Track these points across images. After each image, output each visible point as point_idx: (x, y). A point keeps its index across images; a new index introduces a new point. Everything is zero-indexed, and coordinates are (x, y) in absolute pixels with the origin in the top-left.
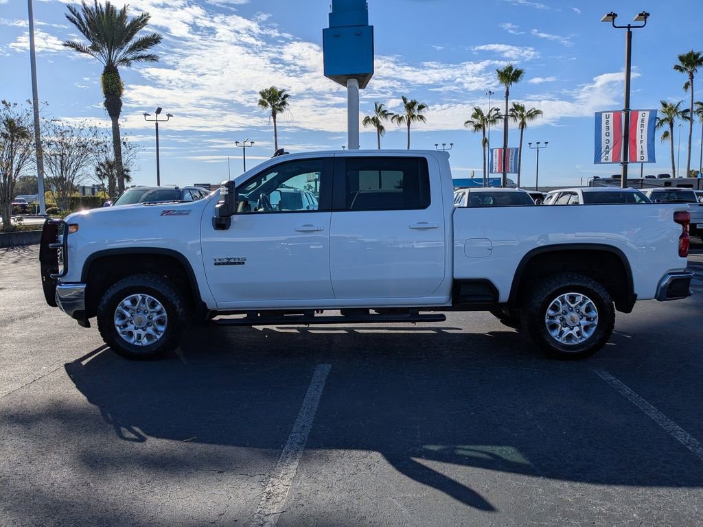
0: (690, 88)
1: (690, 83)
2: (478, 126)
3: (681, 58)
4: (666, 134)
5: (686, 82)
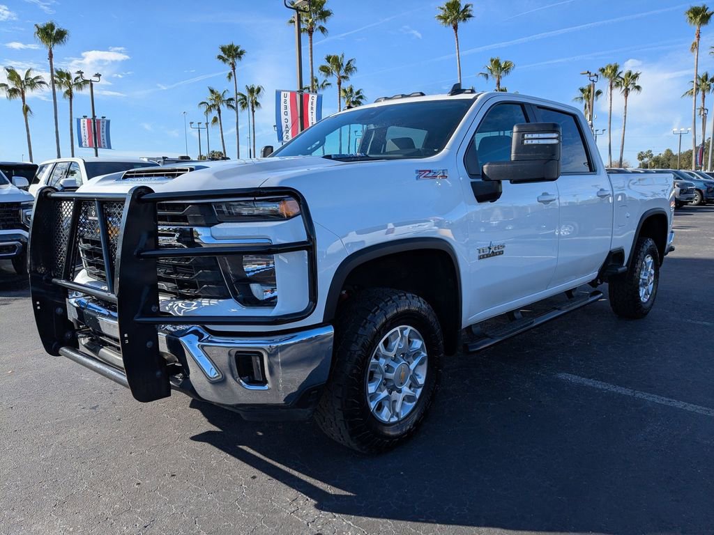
0: (233, 78)
1: (233, 73)
2: (13, 92)
3: (223, 49)
4: (215, 120)
5: (229, 72)
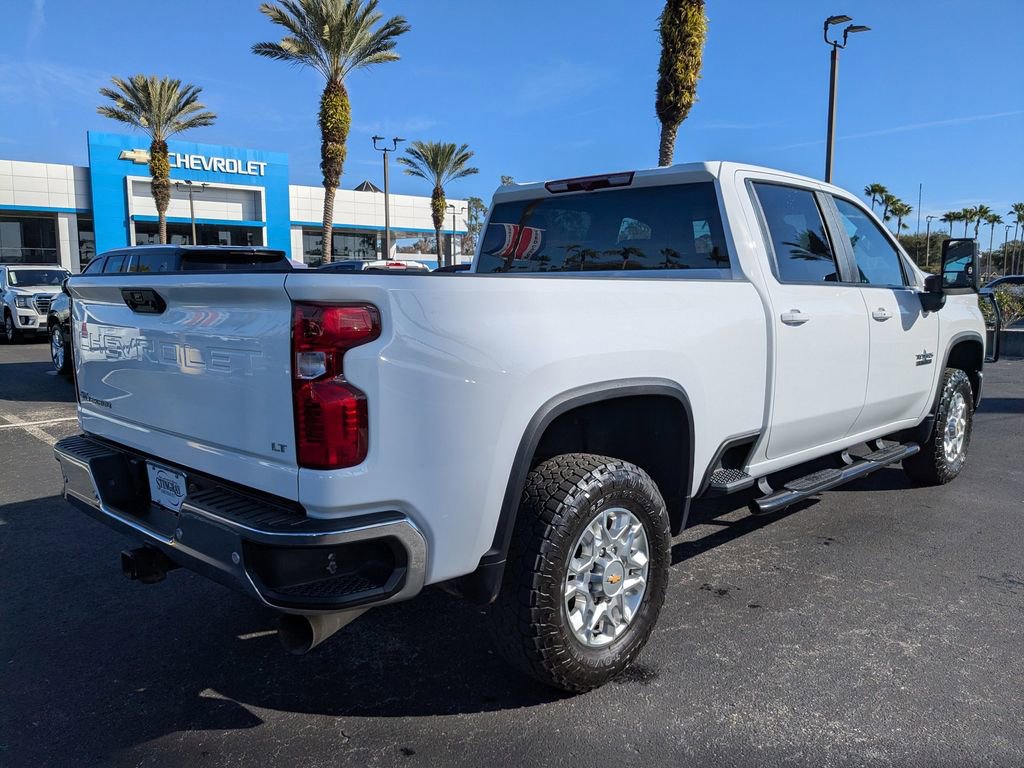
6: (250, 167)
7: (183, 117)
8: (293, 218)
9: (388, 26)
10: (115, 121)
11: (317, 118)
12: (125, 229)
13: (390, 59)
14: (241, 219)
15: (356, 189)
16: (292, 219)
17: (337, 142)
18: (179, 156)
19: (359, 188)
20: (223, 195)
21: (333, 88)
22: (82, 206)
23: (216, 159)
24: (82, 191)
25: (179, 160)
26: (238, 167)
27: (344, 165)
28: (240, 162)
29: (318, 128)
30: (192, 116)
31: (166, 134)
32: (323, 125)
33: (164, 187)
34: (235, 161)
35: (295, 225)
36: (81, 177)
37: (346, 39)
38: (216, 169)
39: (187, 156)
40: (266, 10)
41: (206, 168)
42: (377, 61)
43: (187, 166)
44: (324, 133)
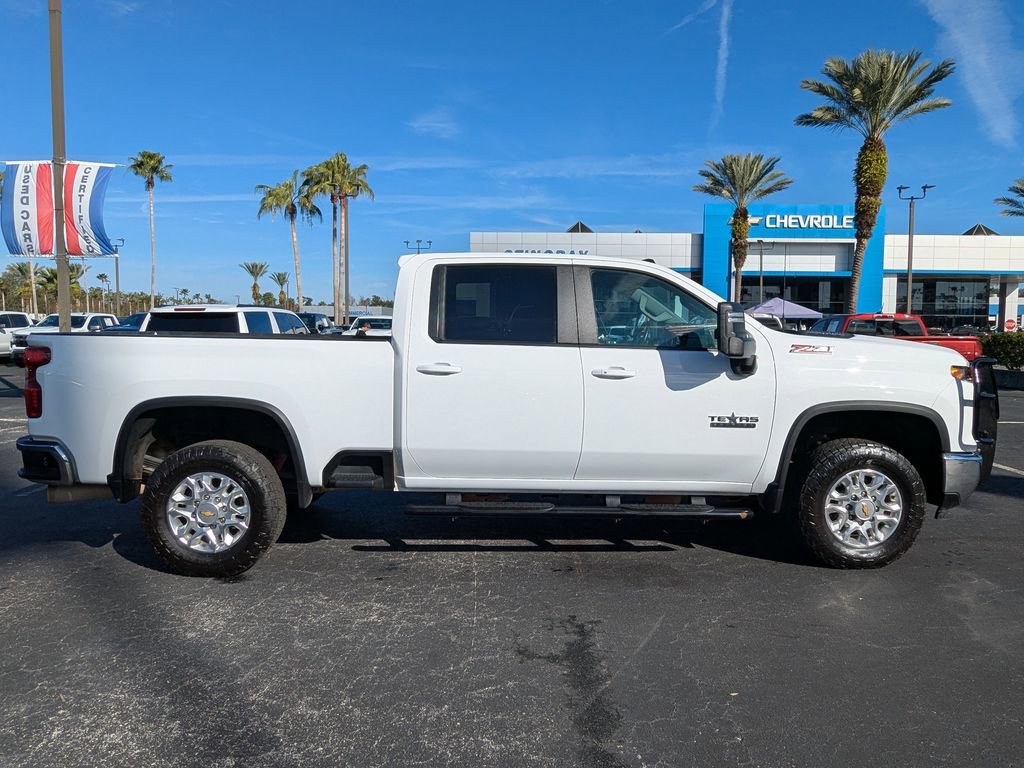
6: (845, 221)
7: (764, 184)
8: (887, 266)
9: (934, 73)
10: (708, 195)
11: (853, 174)
12: (727, 283)
13: (939, 106)
14: (833, 270)
15: (967, 234)
16: (885, 268)
17: (871, 195)
18: (778, 217)
19: (969, 233)
20: (818, 249)
21: (871, 146)
22: (696, 266)
23: (812, 217)
24: (697, 253)
25: (779, 221)
26: (834, 222)
27: (877, 217)
28: (835, 217)
29: (854, 183)
30: (771, 184)
31: (747, 201)
32: (857, 179)
33: (742, 247)
34: (830, 217)
35: (889, 273)
36: (697, 242)
37: (882, 97)
38: (812, 226)
39: (786, 217)
40: (806, 85)
41: (803, 226)
42: (923, 110)
43: (786, 226)
44: (858, 188)
